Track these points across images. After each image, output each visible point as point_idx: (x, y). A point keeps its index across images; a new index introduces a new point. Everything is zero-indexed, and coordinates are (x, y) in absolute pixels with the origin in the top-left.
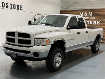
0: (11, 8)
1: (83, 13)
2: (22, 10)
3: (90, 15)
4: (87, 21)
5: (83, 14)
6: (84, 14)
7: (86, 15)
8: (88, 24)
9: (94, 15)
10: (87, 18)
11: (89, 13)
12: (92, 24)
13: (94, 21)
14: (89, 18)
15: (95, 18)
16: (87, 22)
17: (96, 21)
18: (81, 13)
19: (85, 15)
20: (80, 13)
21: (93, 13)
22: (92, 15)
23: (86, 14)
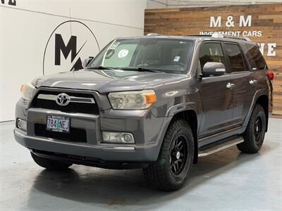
1: (219, 18)
2: (14, 4)
3: (245, 25)
5: (222, 21)
6: (224, 21)
7: (232, 24)
9: (256, 24)
10: (234, 34)
11: (242, 18)
14: (241, 34)
15: (259, 34)
17: (262, 45)
18: (216, 18)
19: (227, 25)
20: (212, 19)
21: (255, 18)
22: (250, 25)
23: (229, 21)
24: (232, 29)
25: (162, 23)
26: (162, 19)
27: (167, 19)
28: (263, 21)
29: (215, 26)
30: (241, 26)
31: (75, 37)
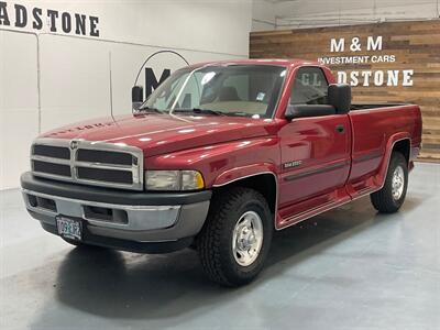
0: (53, 29)
1: (342, 41)
2: (97, 35)
3: (374, 48)
4: (360, 74)
6: (347, 44)
7: (358, 48)
8: (366, 84)
9: (388, 47)
10: (361, 60)
11: (370, 39)
12: (381, 84)
13: (390, 72)
14: (370, 59)
15: (392, 58)
16: (360, 77)
17: (397, 72)
18: (338, 41)
19: (352, 49)
20: (333, 41)
21: (386, 39)
22: (380, 48)
23: (354, 44)
24: (357, 54)
25: (270, 49)
26: (271, 44)
27: (278, 44)
28: (397, 42)
29: (337, 50)
30: (369, 48)
31: (169, 71)
